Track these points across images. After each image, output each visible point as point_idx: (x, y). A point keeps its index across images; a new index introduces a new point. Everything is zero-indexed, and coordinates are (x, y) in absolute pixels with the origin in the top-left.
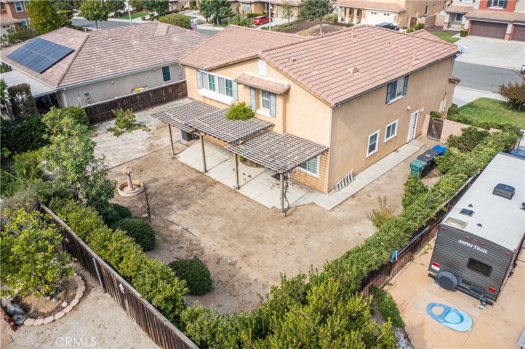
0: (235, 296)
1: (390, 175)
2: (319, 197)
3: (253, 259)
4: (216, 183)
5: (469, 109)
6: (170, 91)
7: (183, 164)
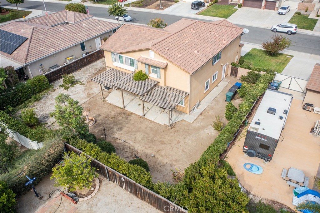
0: (160, 172)
1: (216, 100)
2: (185, 116)
3: (163, 153)
4: (132, 113)
5: (248, 56)
6: (89, 58)
7: (111, 104)
